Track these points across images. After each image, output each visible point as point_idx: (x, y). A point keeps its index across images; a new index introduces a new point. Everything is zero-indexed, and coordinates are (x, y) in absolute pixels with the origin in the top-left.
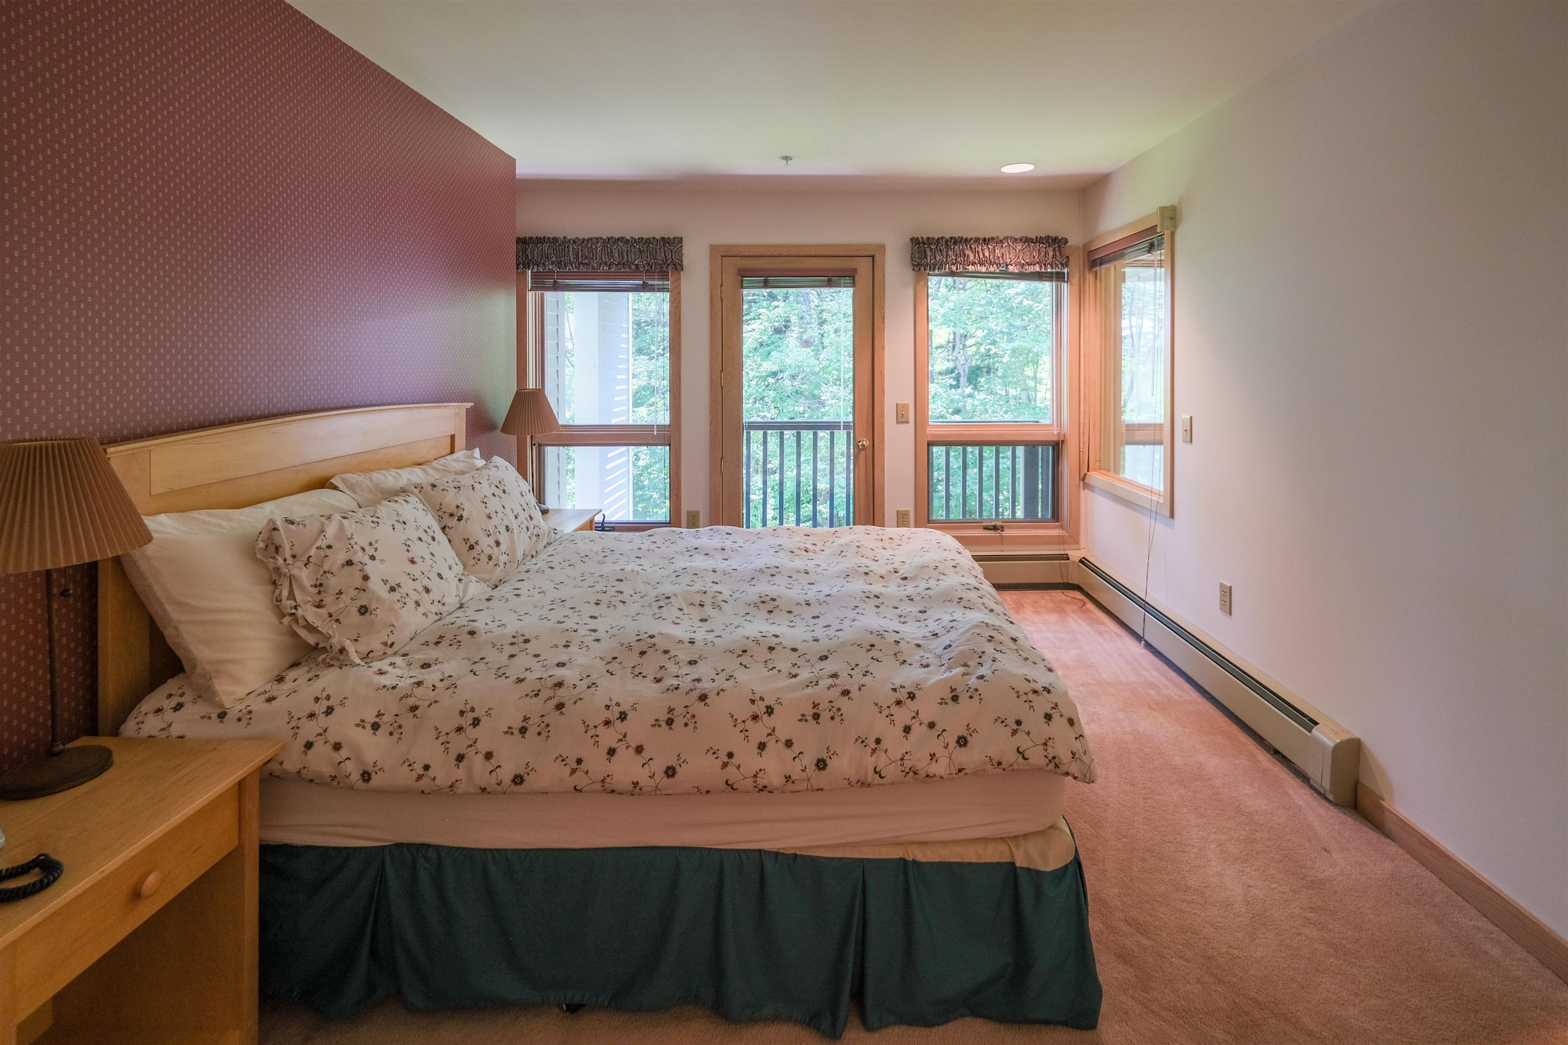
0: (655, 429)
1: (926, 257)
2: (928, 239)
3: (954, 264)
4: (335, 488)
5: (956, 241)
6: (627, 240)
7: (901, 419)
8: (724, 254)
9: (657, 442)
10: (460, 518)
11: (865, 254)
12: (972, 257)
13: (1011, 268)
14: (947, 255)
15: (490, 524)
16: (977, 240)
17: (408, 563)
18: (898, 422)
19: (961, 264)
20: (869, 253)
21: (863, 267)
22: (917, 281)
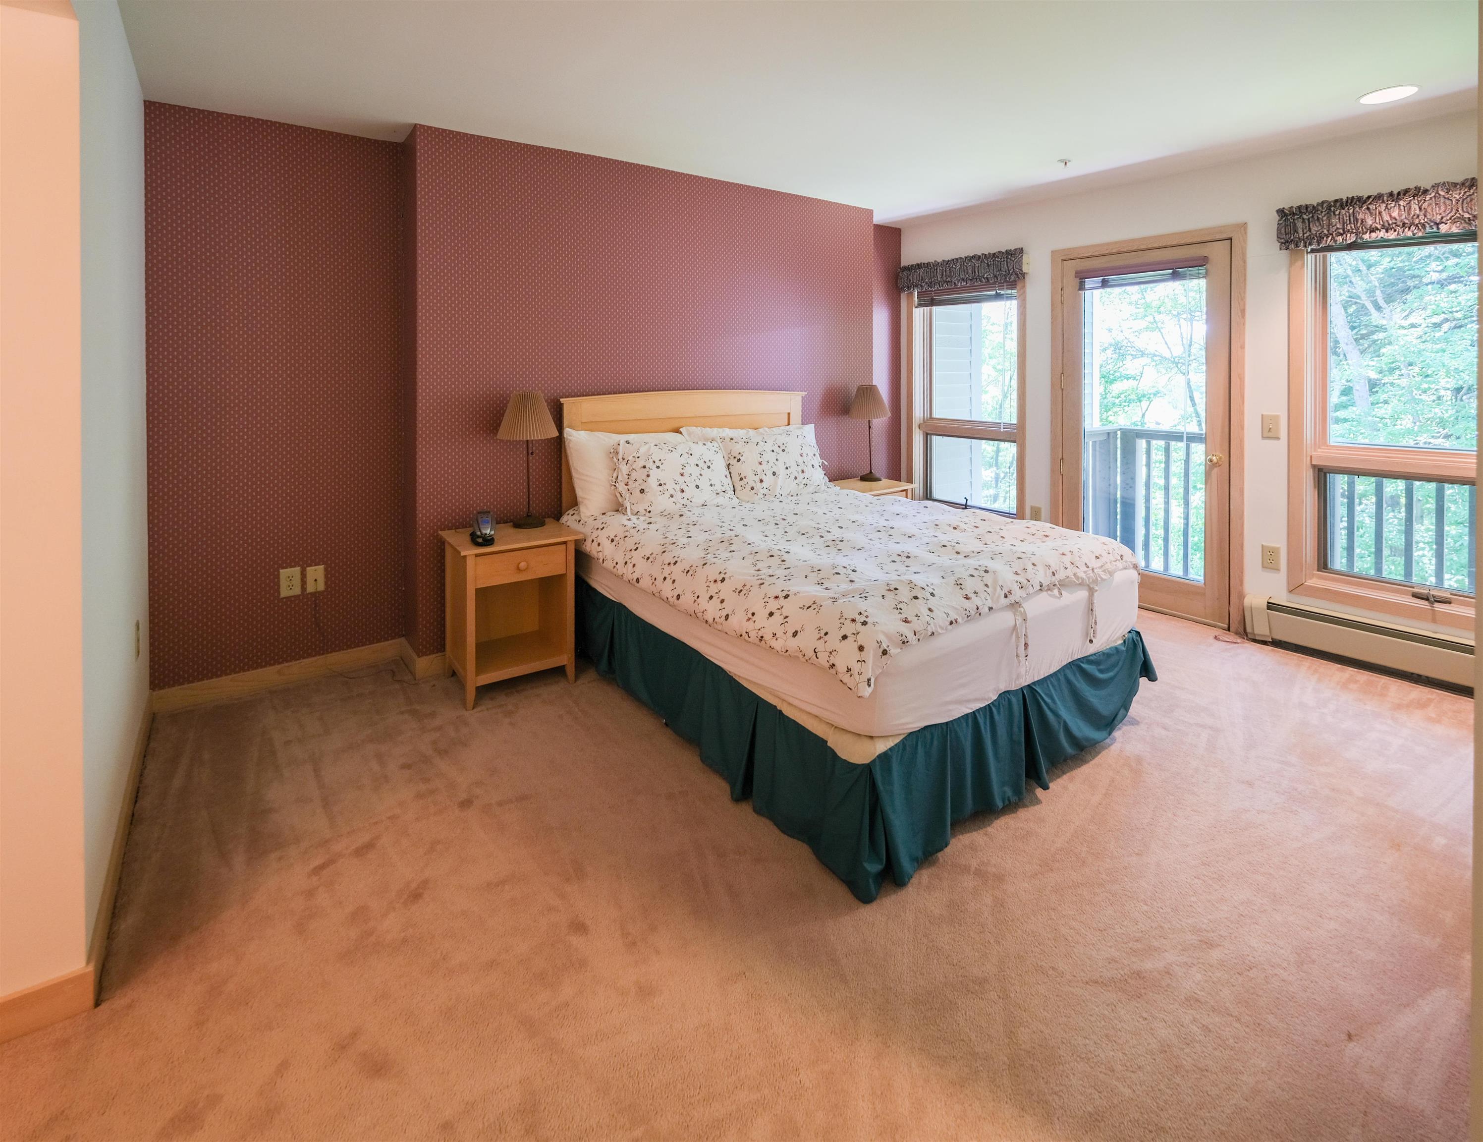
0: (1002, 427)
1: (1296, 231)
2: (1299, 207)
3: (1342, 235)
4: (681, 433)
5: (1341, 204)
6: (980, 256)
7: (1269, 432)
8: (1064, 258)
9: (1004, 438)
10: (739, 460)
11: (1218, 237)
12: (1369, 221)
13: (1444, 228)
14: (1329, 225)
15: (759, 469)
16: (1379, 197)
17: (679, 475)
18: (1263, 438)
19: (1352, 233)
20: (1225, 236)
21: (1218, 252)
22: (1291, 264)
